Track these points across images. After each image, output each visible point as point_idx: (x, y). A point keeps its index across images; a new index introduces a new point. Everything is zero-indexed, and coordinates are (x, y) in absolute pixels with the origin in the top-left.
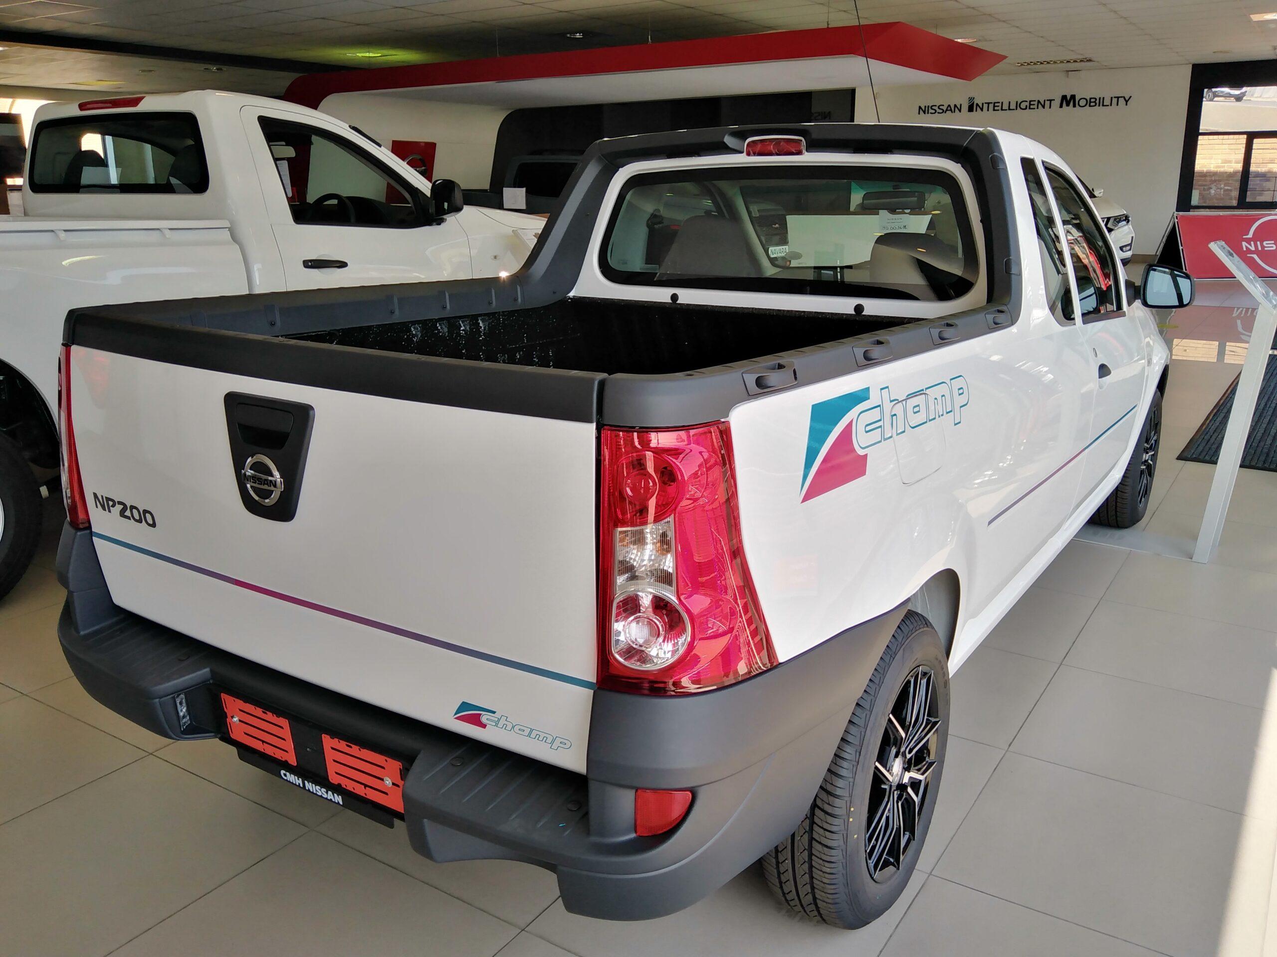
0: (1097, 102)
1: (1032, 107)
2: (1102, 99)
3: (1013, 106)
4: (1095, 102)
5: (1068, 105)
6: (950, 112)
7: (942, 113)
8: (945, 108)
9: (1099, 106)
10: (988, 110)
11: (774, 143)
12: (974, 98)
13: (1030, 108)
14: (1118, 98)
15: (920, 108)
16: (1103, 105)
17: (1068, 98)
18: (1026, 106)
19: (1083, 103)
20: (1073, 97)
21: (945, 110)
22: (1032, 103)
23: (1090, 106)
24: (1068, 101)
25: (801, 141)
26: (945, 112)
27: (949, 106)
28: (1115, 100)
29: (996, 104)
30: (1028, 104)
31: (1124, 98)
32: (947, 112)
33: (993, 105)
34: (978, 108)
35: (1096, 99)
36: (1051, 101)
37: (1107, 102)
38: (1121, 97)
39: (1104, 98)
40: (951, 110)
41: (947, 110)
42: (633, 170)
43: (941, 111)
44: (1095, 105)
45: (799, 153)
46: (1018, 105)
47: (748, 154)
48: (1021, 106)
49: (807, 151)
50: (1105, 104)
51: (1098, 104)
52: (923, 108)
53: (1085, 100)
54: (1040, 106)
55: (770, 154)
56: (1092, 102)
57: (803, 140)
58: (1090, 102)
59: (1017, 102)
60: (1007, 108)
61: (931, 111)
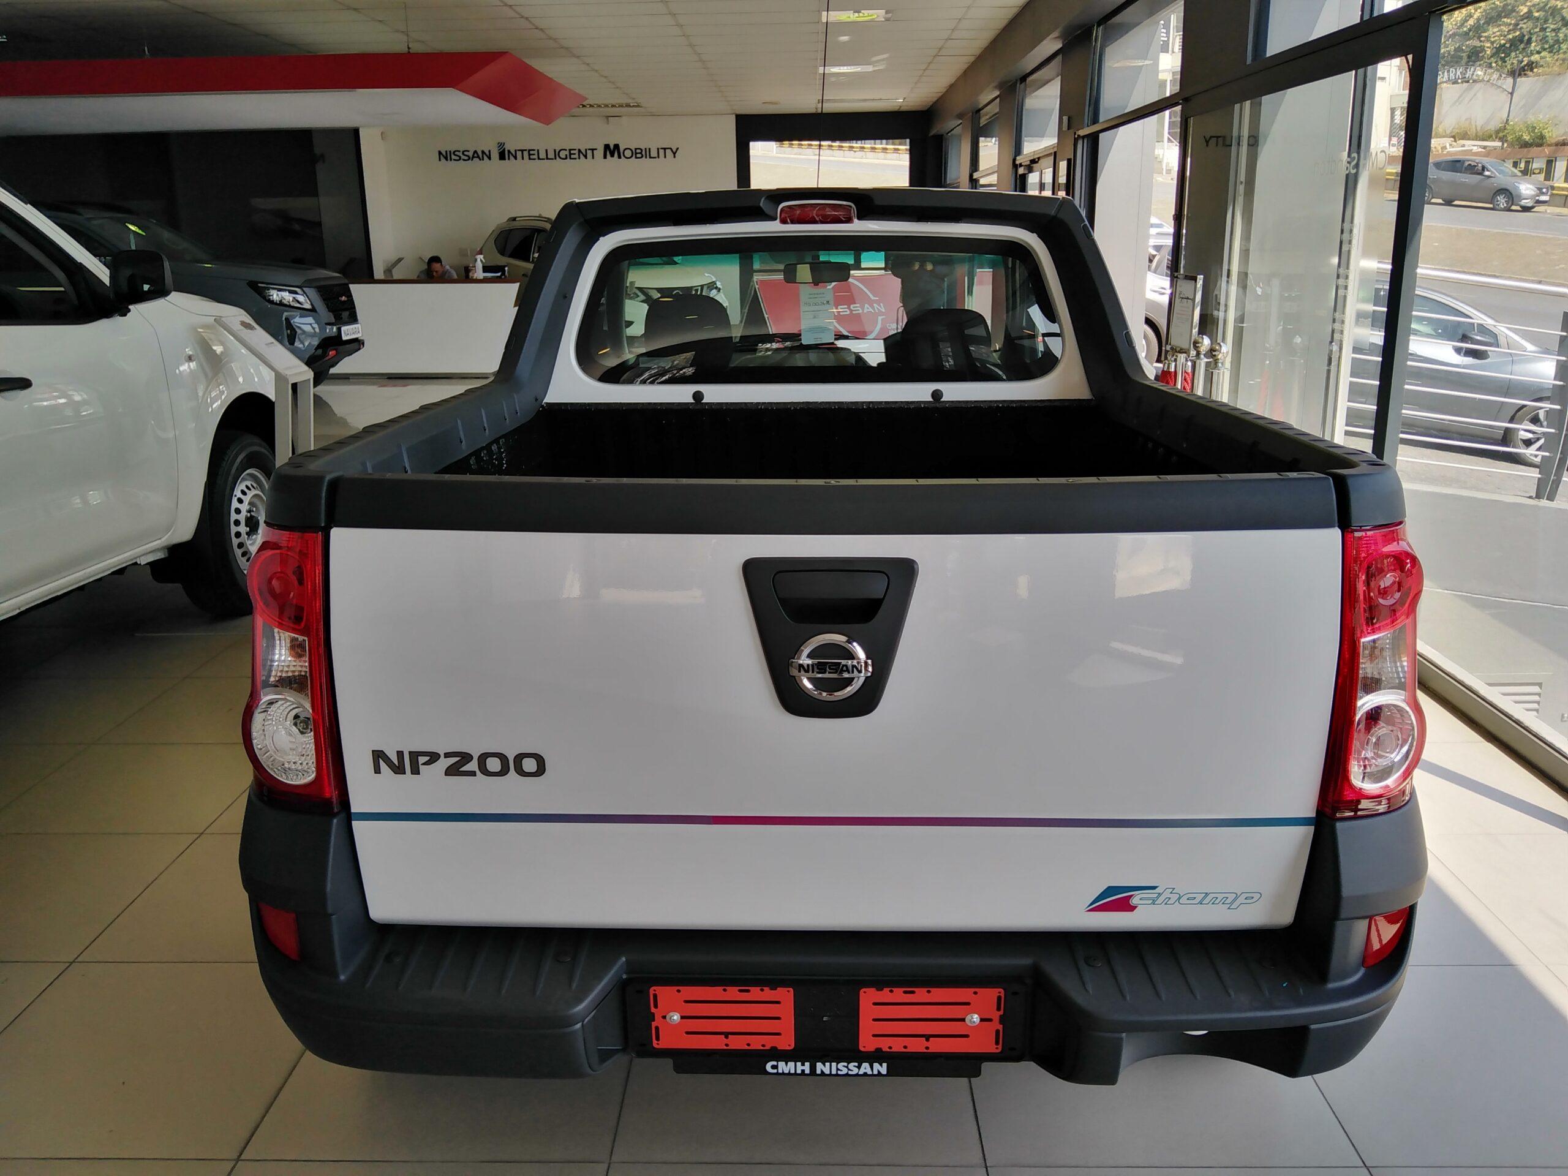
0: (644, 153)
1: (572, 156)
2: (648, 150)
3: (551, 155)
4: (641, 153)
5: (612, 155)
6: (478, 159)
7: (468, 160)
8: (471, 154)
9: (646, 157)
10: (523, 159)
11: (817, 209)
12: (504, 144)
13: (570, 158)
14: (665, 149)
15: (440, 153)
16: (650, 157)
17: (612, 147)
18: (566, 155)
19: (628, 153)
20: (617, 146)
21: (471, 156)
22: (572, 152)
23: (636, 158)
24: (612, 150)
25: (851, 207)
26: (472, 160)
27: (475, 152)
28: (662, 152)
29: (531, 152)
30: (567, 153)
31: (671, 149)
32: (474, 159)
33: (527, 152)
34: (511, 156)
35: (642, 150)
36: (593, 150)
37: (654, 153)
38: (668, 148)
39: (650, 149)
40: (478, 157)
41: (473, 157)
42: (618, 240)
43: (466, 158)
44: (642, 157)
45: (849, 220)
46: (557, 154)
47: (783, 221)
48: (561, 155)
49: (859, 218)
50: (652, 156)
51: (644, 156)
52: (444, 154)
53: (630, 151)
54: (581, 155)
55: (813, 221)
56: (639, 153)
57: (853, 206)
58: (636, 153)
59: (555, 151)
60: (545, 157)
61: (453, 157)
